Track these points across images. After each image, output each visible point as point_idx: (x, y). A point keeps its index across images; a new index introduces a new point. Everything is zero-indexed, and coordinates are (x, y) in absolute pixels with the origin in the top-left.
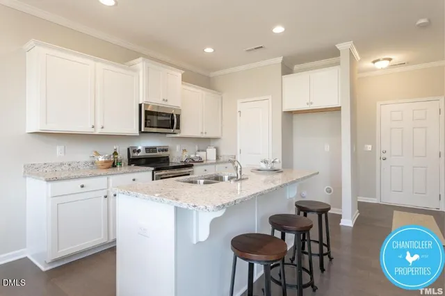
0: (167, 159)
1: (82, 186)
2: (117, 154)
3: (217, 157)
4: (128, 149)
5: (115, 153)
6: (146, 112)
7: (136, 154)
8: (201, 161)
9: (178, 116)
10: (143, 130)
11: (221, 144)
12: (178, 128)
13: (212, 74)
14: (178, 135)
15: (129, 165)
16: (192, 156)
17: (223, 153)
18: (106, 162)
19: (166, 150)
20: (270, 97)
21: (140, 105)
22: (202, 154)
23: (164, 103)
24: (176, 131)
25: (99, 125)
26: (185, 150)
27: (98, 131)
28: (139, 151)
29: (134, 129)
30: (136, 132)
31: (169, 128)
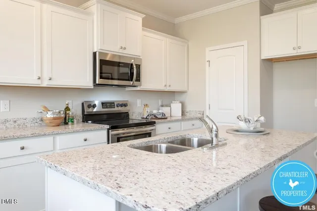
0: (126, 115)
1: (23, 148)
2: (69, 110)
3: (183, 113)
4: (83, 104)
5: (67, 109)
6: (101, 61)
7: (90, 110)
8: (164, 118)
9: (138, 67)
10: (97, 82)
11: (187, 98)
12: (138, 79)
13: (177, 21)
14: (138, 88)
15: (83, 121)
16: (155, 112)
17: (189, 108)
18: (54, 119)
19: (125, 105)
20: (245, 43)
21: (95, 54)
22: (165, 110)
23: (121, 51)
24: (136, 83)
25: (46, 76)
26: (146, 105)
27: (45, 83)
28: (94, 106)
29: (87, 81)
30: (90, 84)
31: (128, 80)
